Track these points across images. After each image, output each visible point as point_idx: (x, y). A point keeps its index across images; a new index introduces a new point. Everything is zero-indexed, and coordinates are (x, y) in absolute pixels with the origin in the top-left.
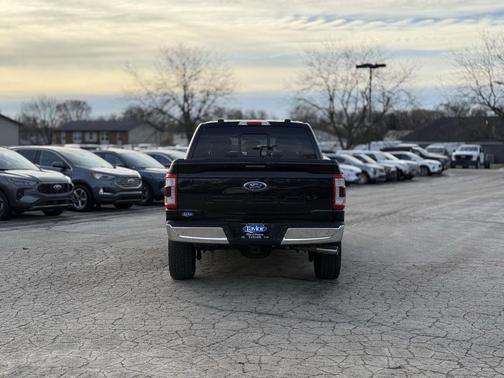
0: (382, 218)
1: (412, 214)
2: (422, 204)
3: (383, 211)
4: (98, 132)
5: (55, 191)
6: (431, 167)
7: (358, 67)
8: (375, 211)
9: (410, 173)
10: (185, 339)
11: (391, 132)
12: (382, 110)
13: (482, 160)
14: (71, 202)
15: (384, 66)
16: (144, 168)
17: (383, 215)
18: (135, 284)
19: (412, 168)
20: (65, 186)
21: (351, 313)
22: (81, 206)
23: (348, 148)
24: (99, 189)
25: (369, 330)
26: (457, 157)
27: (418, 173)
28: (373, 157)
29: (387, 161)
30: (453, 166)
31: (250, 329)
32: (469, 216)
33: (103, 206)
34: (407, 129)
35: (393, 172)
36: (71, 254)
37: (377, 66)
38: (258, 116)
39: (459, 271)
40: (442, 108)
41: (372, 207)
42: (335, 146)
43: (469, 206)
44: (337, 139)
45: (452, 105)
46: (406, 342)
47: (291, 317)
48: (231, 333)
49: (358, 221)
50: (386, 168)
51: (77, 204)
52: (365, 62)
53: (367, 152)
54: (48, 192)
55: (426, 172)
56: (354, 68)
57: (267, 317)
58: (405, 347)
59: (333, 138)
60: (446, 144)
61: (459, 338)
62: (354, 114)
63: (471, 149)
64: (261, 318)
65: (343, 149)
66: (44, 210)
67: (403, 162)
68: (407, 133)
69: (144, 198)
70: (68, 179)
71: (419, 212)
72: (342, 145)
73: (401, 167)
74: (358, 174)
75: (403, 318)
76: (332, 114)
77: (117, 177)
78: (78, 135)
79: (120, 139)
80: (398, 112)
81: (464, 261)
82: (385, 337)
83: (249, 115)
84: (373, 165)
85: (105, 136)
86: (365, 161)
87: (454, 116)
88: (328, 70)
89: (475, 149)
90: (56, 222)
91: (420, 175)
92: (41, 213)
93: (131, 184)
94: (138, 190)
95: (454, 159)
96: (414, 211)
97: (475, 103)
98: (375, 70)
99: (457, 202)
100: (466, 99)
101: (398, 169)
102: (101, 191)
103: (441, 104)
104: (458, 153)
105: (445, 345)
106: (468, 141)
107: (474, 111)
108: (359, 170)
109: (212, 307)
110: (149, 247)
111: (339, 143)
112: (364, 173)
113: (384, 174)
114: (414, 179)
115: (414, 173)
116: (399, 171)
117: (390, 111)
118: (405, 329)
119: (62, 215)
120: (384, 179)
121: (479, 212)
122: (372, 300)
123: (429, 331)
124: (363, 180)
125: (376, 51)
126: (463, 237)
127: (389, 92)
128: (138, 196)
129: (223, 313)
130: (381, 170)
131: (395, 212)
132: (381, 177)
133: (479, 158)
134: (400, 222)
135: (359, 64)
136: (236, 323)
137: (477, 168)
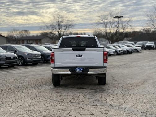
0: (120, 67)
1: (130, 65)
2: (134, 61)
3: (121, 64)
4: (32, 40)
5: (11, 59)
6: (138, 49)
7: (114, 17)
8: (119, 64)
9: (131, 51)
10: (42, 114)
11: (125, 38)
12: (122, 31)
13: (155, 47)
14: (17, 63)
15: (122, 17)
16: (42, 51)
17: (121, 66)
18: (31, 92)
19: (132, 50)
20: (15, 58)
21: (104, 102)
22: (21, 64)
23: (111, 44)
24: (27, 58)
25: (110, 108)
26: (147, 46)
27: (134, 51)
28: (119, 46)
29: (123, 48)
30: (145, 49)
31: (67, 109)
32: (150, 66)
33: (28, 64)
34: (131, 37)
35: (126, 51)
36: (12, 81)
37: (120, 17)
38: (83, 34)
39: (144, 85)
40: (142, 31)
41: (118, 63)
42: (107, 43)
43: (150, 62)
44: (108, 41)
45: (145, 29)
46: (123, 113)
47: (83, 104)
48: (59, 111)
49: (112, 68)
50: (123, 50)
51: (20, 63)
52: (116, 16)
53: (118, 45)
54: (9, 60)
55: (137, 51)
56: (113, 18)
57: (74, 104)
58: (122, 115)
59: (106, 40)
60: (143, 42)
61: (142, 111)
62: (113, 33)
63: (151, 43)
64: (71, 105)
65: (110, 44)
66: (8, 65)
67: (129, 48)
68: (131, 38)
69: (42, 61)
70: (16, 55)
71: (133, 64)
72: (109, 43)
73: (128, 49)
74: (114, 52)
75: (123, 104)
76: (106, 33)
77: (33, 54)
78: (26, 41)
79: (39, 42)
80: (128, 32)
81: (146, 81)
82: (115, 111)
83: (80, 34)
84: (119, 49)
85: (34, 41)
86: (116, 48)
87: (146, 33)
88: (104, 19)
89: (153, 43)
90: (11, 69)
91: (134, 52)
92: (7, 66)
93: (37, 56)
94: (40, 58)
95: (145, 47)
96: (131, 64)
97: (152, 28)
98: (120, 19)
99: (146, 61)
100: (149, 27)
101: (127, 50)
102: (27, 59)
103: (142, 29)
104: (147, 45)
105: (137, 114)
106: (150, 41)
107: (152, 31)
108: (114, 51)
109: (55, 100)
110: (39, 78)
111: (108, 42)
112: (116, 51)
113: (122, 52)
114: (133, 53)
115: (133, 51)
116: (127, 51)
117: (125, 31)
118: (123, 108)
119: (14, 67)
120: (123, 54)
121: (153, 64)
122: (113, 97)
123: (132, 109)
124: (116, 54)
125: (120, 12)
126: (147, 73)
127: (124, 25)
128: (40, 60)
129: (58, 103)
130: (122, 51)
131: (125, 65)
132: (121, 53)
133: (154, 46)
134: (126, 68)
135: (115, 16)
136: (62, 106)
137: (153, 49)
